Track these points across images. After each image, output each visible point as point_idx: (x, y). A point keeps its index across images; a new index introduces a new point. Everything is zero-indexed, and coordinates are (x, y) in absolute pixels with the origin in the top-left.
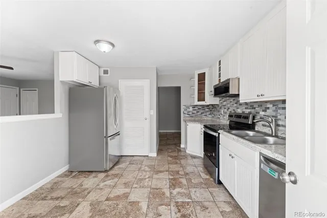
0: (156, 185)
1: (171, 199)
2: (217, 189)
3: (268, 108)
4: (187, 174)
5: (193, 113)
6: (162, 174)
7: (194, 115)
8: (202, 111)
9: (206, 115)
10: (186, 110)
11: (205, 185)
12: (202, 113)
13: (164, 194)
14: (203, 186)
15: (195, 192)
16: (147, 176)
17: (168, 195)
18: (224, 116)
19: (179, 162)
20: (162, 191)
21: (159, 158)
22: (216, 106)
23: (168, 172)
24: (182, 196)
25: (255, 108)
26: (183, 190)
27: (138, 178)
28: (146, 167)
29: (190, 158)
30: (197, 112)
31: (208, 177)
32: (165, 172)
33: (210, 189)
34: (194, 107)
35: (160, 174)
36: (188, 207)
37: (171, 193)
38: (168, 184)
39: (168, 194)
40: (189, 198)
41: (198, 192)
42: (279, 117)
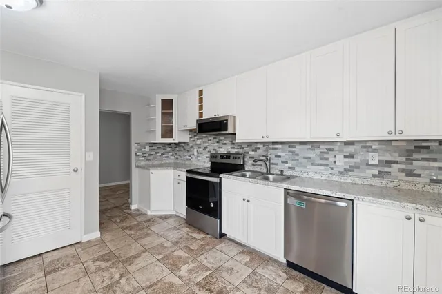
0: (148, 280)
1: (187, 285)
2: (223, 245)
3: (259, 148)
4: (177, 242)
5: (150, 155)
6: (140, 259)
7: (151, 158)
8: (162, 151)
9: (167, 157)
10: (139, 150)
11: (208, 245)
12: (162, 154)
13: (171, 284)
14: (208, 248)
15: (206, 259)
16: (117, 276)
17: (181, 282)
18: (198, 157)
19: (149, 231)
20: (166, 281)
21: (108, 237)
22: (183, 145)
23: (148, 253)
24: (197, 272)
25: (243, 148)
26: (192, 266)
27: (99, 287)
28: (98, 263)
29: (160, 221)
30: (156, 153)
31: (202, 236)
32: (144, 254)
33: (217, 247)
34: (152, 145)
35: (137, 261)
36: (215, 280)
37: (181, 278)
38: (164, 268)
39: (177, 281)
40: (207, 270)
41: (209, 258)
42: (269, 156)
